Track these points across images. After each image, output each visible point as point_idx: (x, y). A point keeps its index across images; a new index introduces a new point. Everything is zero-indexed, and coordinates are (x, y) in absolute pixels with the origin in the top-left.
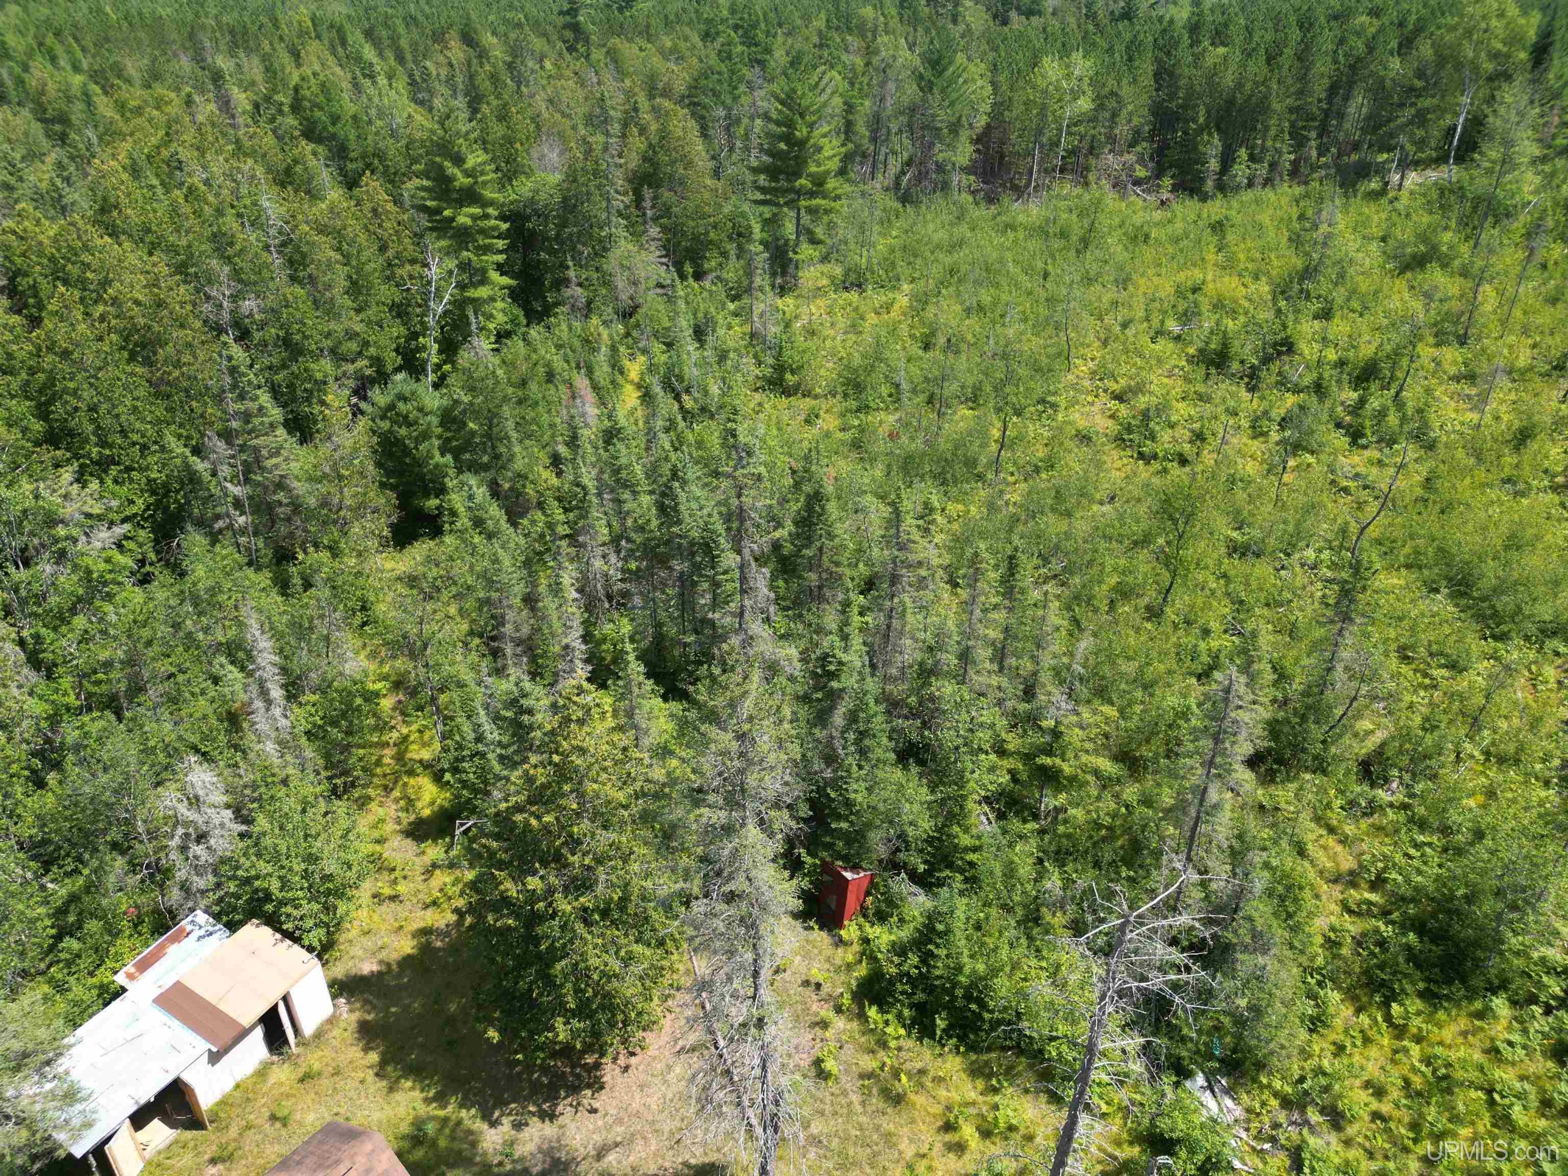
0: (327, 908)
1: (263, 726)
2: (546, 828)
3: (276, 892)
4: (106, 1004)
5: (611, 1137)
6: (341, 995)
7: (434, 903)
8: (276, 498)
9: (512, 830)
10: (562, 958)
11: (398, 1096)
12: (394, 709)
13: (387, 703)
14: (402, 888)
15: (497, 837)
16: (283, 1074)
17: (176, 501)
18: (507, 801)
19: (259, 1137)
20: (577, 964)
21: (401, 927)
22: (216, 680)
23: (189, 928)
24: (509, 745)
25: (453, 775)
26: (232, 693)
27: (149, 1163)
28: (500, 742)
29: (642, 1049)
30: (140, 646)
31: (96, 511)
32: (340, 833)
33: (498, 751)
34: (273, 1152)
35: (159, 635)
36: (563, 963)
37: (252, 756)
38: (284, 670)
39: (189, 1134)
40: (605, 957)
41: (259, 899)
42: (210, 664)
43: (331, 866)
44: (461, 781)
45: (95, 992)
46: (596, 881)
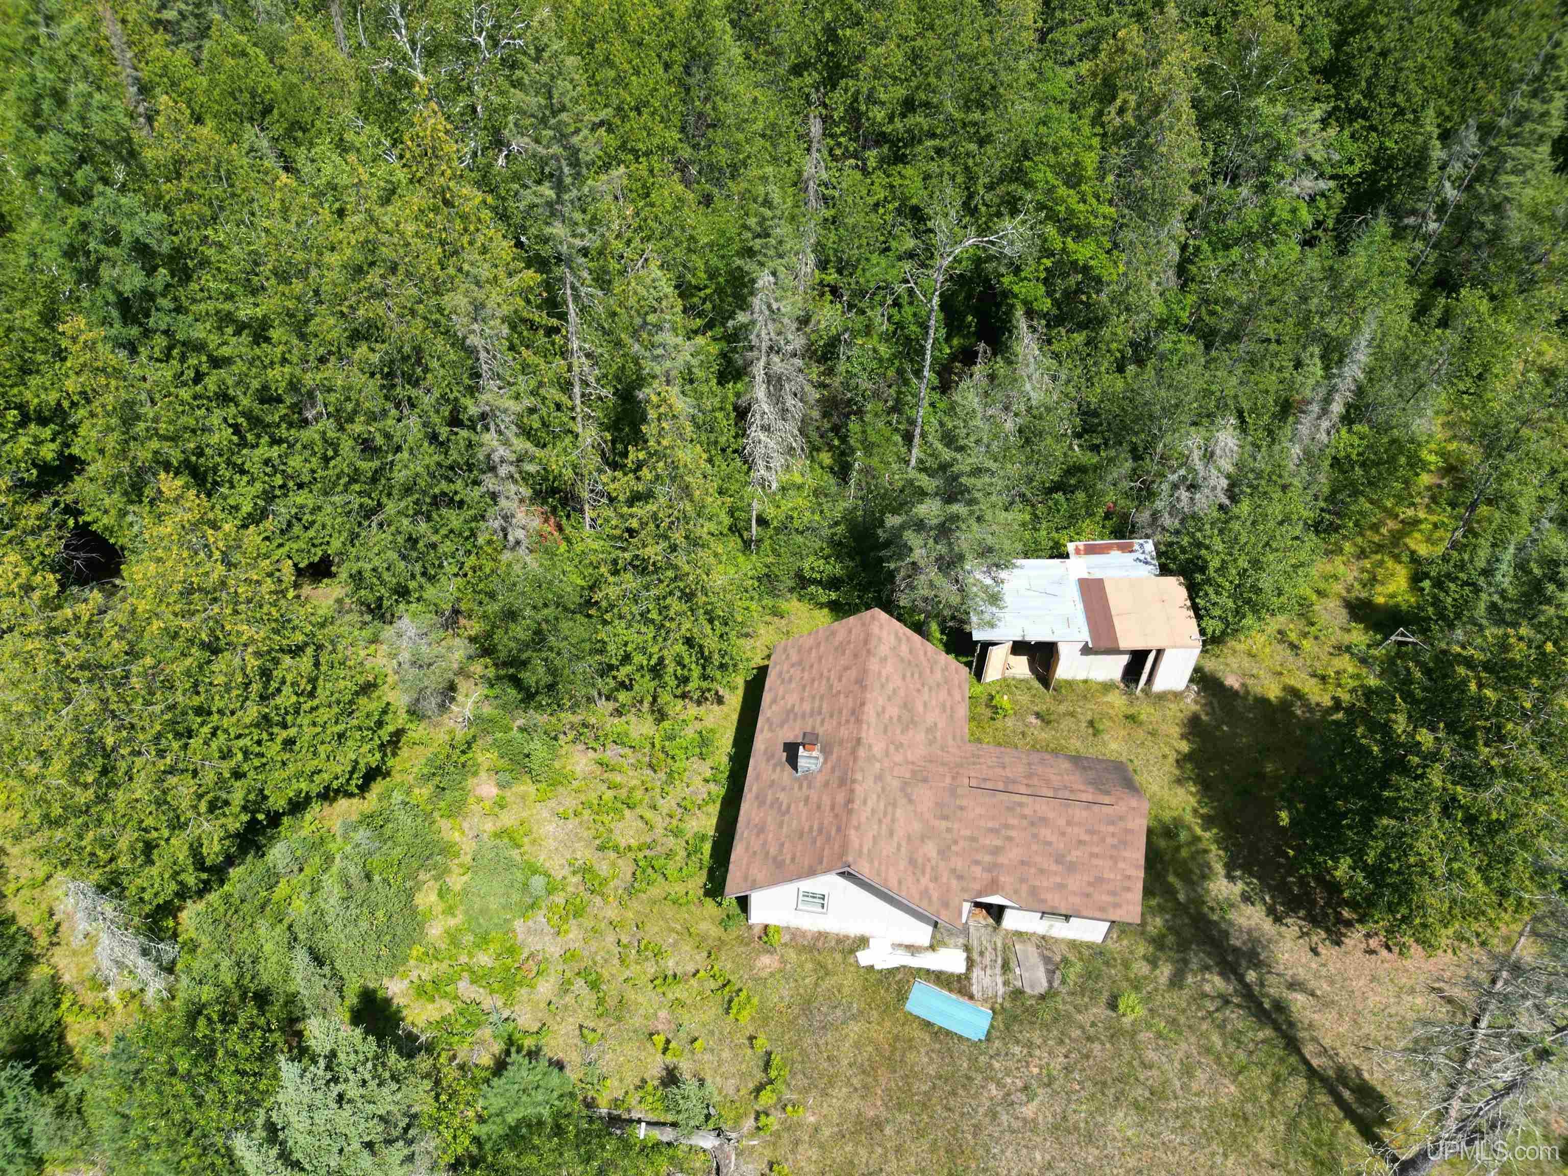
0: (1237, 612)
1: (1304, 429)
2: (1480, 701)
3: (1212, 570)
4: (1051, 557)
5: (1312, 984)
6: (1197, 683)
7: (1323, 678)
8: (1483, 218)
9: (1446, 676)
10: (1397, 818)
11: (1181, 791)
12: (1429, 488)
13: (1425, 479)
14: (1306, 644)
15: (1427, 672)
16: (1117, 701)
17: (1390, 179)
18: (1463, 647)
19: (1074, 727)
20: (1405, 834)
21: (1281, 674)
22: (1298, 365)
23: (1136, 547)
24: (1511, 601)
25: (1433, 586)
26: (1302, 384)
27: (1005, 679)
28: (1504, 591)
29: (1401, 953)
30: (1264, 300)
31: (1317, 157)
32: (1294, 561)
33: (1496, 598)
34: (1075, 745)
35: (1286, 298)
36: (1393, 822)
37: (1277, 448)
38: (1360, 391)
39: (1037, 684)
40: (1436, 853)
41: (1196, 565)
42: (1304, 347)
43: (1266, 582)
44: (1435, 597)
45: (1051, 544)
46: (1488, 786)
